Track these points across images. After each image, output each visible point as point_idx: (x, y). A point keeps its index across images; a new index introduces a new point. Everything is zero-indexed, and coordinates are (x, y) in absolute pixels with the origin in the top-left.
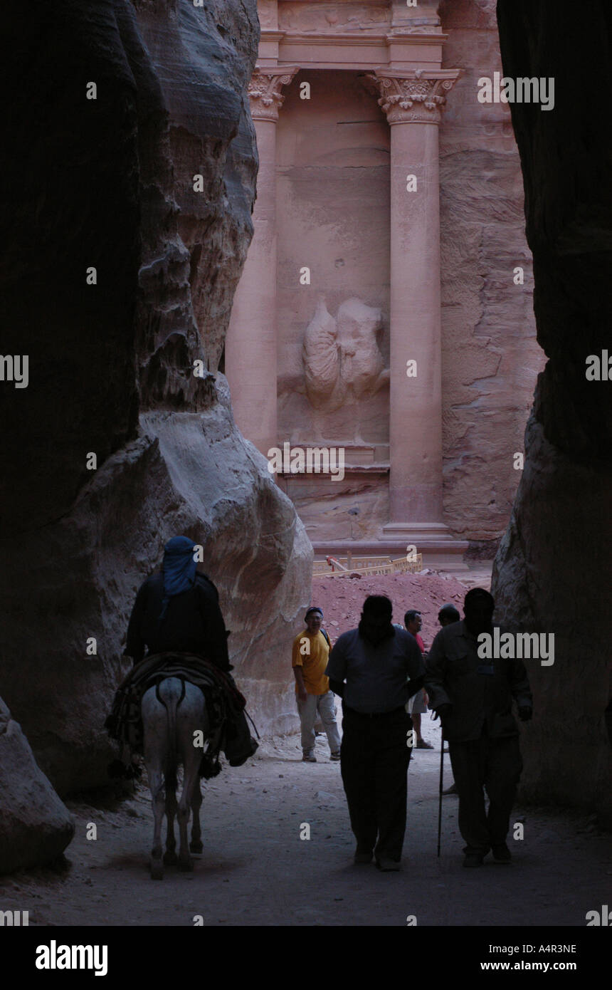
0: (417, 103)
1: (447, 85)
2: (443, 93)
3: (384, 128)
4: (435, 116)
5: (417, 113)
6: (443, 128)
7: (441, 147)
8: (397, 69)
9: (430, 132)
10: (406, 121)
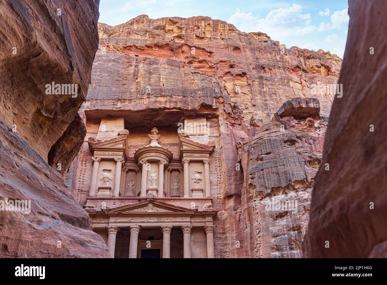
0: (210, 230)
1: (214, 227)
2: (213, 228)
3: (206, 234)
4: (213, 232)
5: (210, 231)
6: (214, 234)
7: (214, 237)
8: (207, 225)
9: (212, 234)
10: (208, 232)
